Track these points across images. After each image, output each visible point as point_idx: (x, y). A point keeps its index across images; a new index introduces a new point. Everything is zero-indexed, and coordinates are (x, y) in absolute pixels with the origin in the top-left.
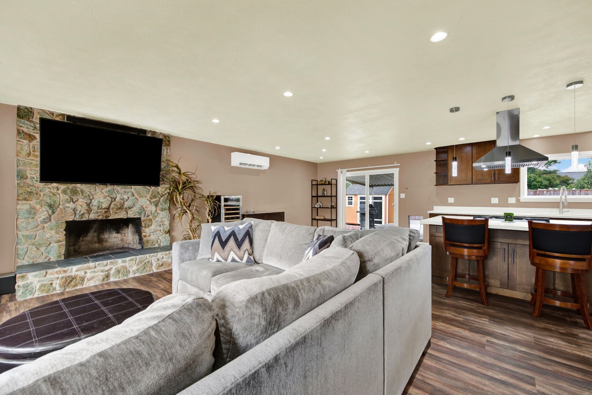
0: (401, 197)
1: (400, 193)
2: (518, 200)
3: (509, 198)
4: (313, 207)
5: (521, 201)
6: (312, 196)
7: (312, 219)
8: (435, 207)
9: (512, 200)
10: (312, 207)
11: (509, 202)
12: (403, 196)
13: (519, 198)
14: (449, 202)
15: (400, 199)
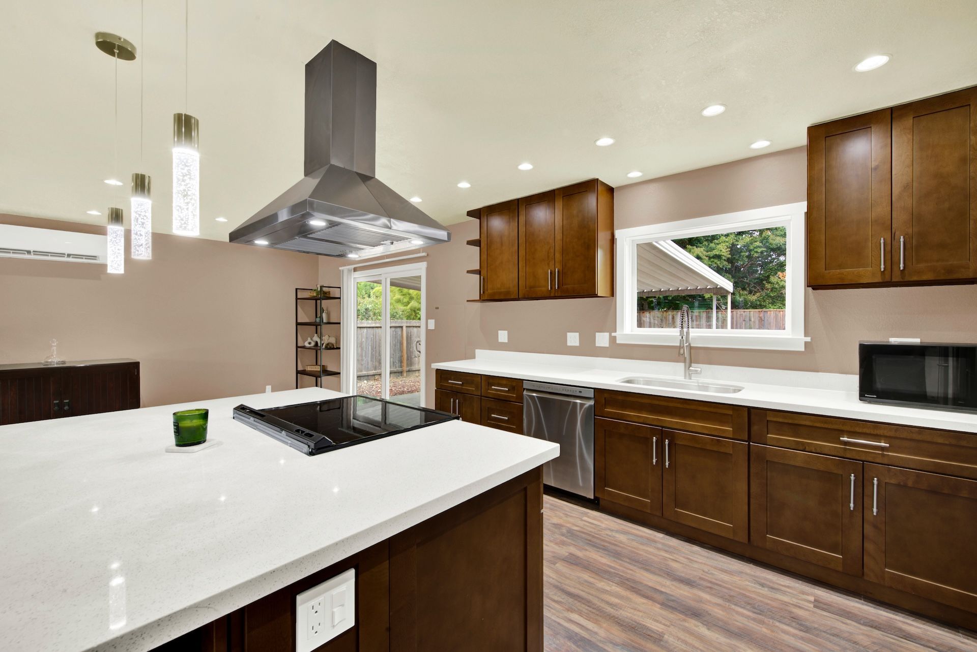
0: (429, 328)
1: (428, 317)
2: (613, 340)
3: (597, 334)
4: (299, 345)
5: (618, 342)
6: (298, 324)
7: (298, 372)
8: (478, 352)
9: (602, 340)
10: (297, 347)
11: (597, 345)
12: (432, 324)
13: (613, 334)
14: (500, 341)
15: (428, 331)
